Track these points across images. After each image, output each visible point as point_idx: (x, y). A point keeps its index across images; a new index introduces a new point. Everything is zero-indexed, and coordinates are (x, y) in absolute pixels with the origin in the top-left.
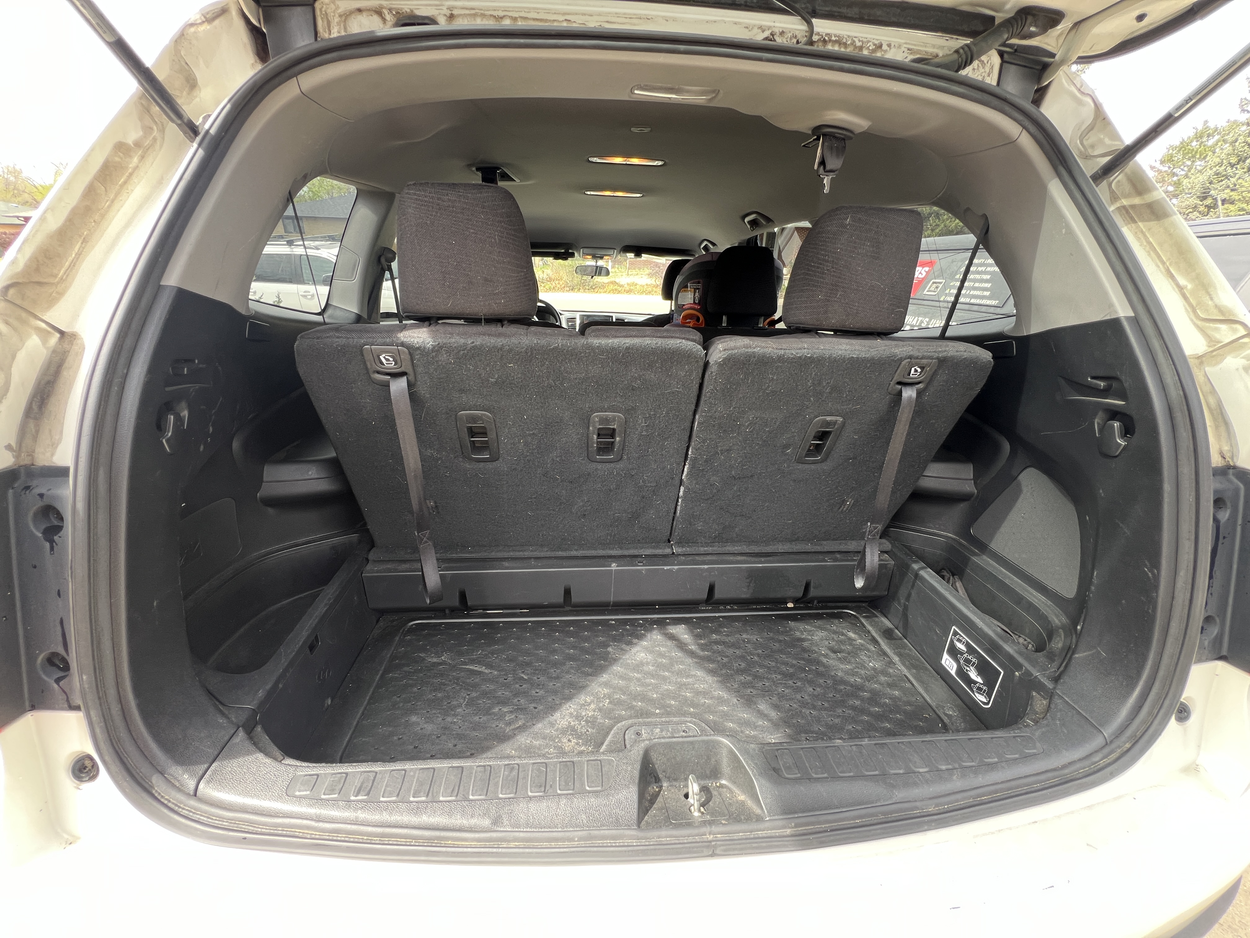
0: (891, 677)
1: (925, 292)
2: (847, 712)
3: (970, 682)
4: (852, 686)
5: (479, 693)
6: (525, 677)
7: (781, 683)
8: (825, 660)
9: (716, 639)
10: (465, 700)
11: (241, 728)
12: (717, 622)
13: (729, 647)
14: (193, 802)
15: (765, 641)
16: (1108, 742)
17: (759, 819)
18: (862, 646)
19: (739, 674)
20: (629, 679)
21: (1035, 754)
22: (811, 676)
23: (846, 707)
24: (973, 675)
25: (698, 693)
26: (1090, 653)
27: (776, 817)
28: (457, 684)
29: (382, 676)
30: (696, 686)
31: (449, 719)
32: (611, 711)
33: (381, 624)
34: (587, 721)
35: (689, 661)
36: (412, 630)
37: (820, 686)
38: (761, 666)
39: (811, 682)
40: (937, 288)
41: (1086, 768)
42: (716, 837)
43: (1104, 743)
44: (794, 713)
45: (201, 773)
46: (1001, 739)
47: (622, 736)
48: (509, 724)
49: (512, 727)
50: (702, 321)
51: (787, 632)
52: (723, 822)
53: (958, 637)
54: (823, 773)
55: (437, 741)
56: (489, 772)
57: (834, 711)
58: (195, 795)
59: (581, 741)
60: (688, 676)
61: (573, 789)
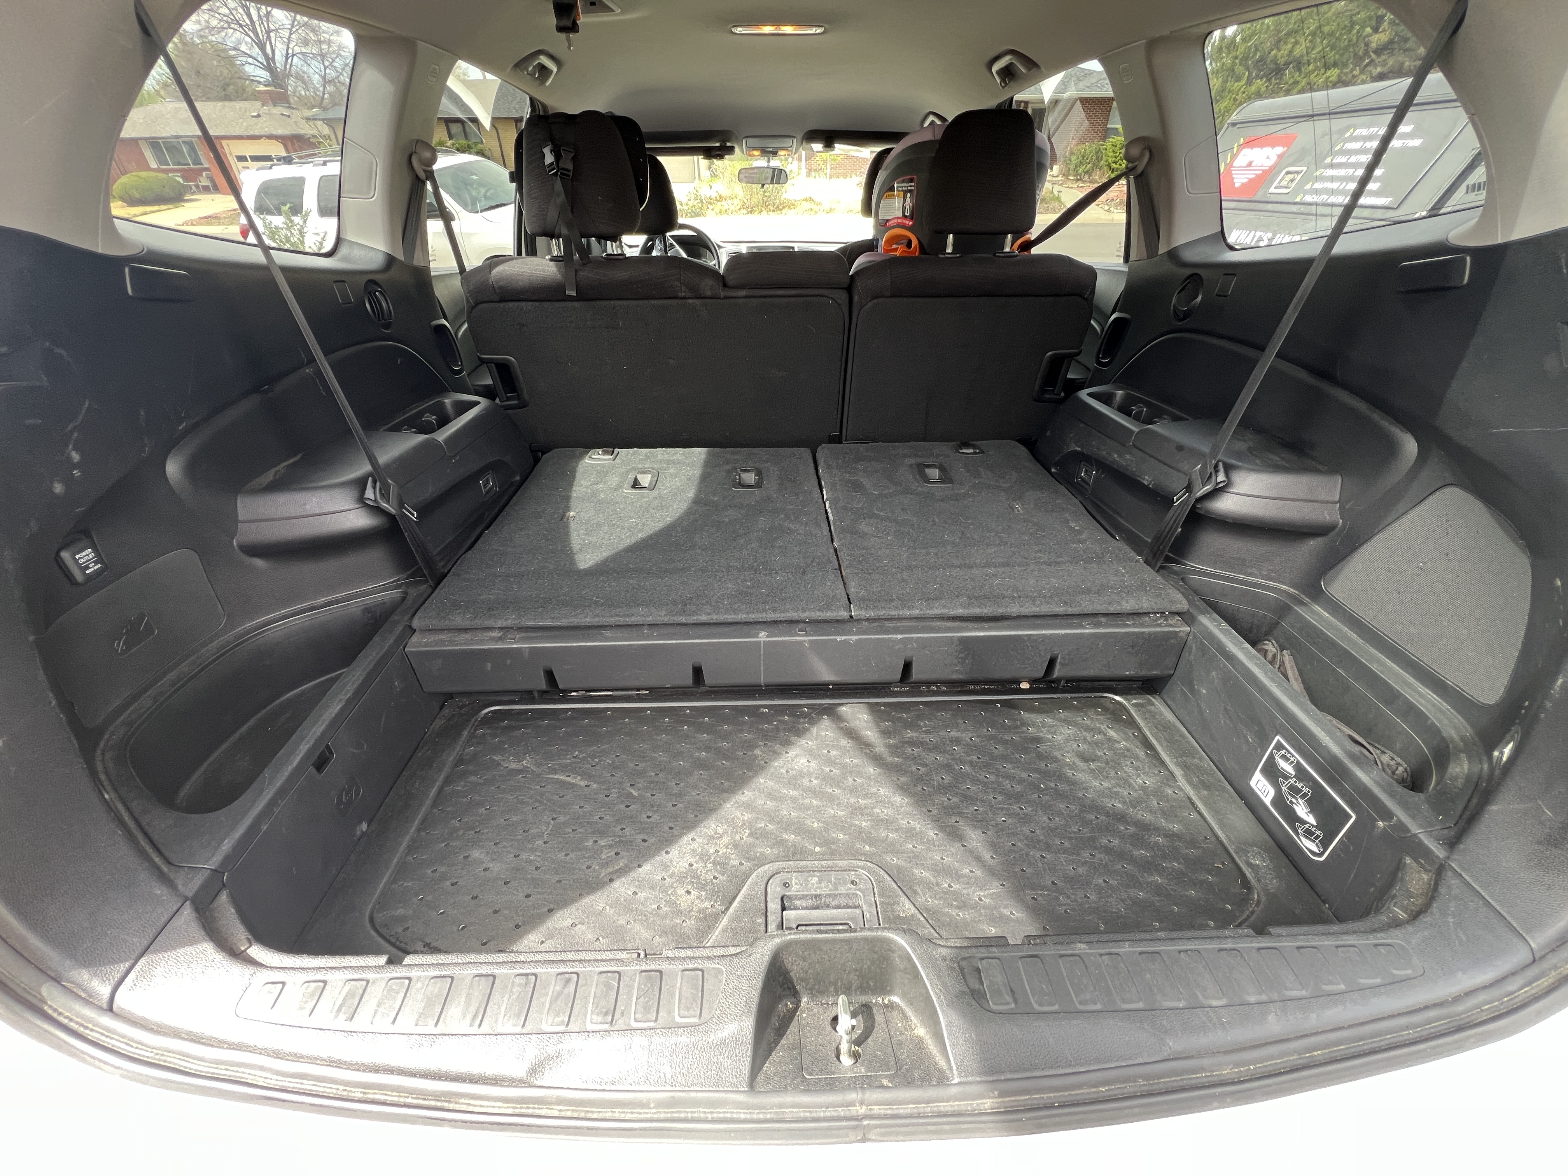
0: (1168, 801)
1: (1272, 190)
2: (1098, 856)
3: (1293, 818)
4: (1108, 814)
5: (568, 817)
6: (635, 794)
7: (1002, 809)
8: (1069, 773)
9: (912, 737)
10: (548, 827)
11: (188, 903)
12: (916, 710)
13: (930, 750)
14: (107, 1021)
15: (983, 741)
16: (1537, 958)
17: (942, 1080)
18: (1128, 750)
19: (941, 793)
20: (781, 799)
21: (1408, 979)
22: (1047, 798)
23: (1096, 848)
24: (1301, 810)
25: (878, 822)
26: (1522, 806)
27: (970, 1079)
28: (540, 802)
29: (440, 791)
30: (877, 810)
31: (524, 856)
32: (752, 846)
33: (446, 711)
34: (715, 863)
35: (871, 770)
36: (487, 721)
37: (1060, 814)
38: (974, 781)
39: (1047, 808)
40: (1292, 181)
41: (1493, 1002)
42: (871, 1109)
43: (1530, 958)
44: (1017, 856)
45: (118, 976)
46: (1351, 949)
47: (763, 887)
48: (606, 864)
49: (610, 870)
50: (916, 247)
51: (1016, 727)
52: (885, 1082)
53: (1283, 752)
54: (1051, 1004)
55: (505, 888)
56: (532, 985)
57: (1078, 855)
58: (111, 1009)
59: (703, 894)
60: (866, 796)
61: (656, 1020)
